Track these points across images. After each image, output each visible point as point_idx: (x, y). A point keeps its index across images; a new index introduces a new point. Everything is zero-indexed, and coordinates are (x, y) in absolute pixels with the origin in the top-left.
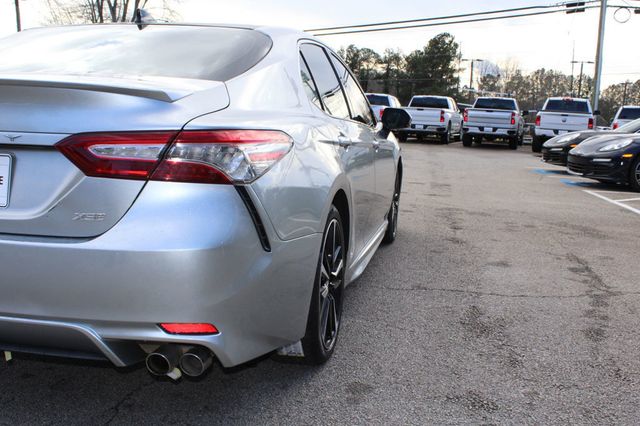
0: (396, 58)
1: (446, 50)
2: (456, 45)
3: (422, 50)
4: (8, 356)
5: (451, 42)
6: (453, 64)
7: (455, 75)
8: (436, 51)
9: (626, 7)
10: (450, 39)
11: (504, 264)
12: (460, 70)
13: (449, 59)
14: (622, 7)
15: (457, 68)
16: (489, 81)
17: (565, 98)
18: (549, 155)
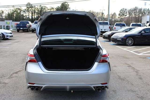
0: (53, 8)
2: (69, 5)
3: (60, 6)
4: (72, 92)
5: (67, 4)
8: (63, 6)
13: (67, 8)
17: (103, 21)
18: (105, 37)
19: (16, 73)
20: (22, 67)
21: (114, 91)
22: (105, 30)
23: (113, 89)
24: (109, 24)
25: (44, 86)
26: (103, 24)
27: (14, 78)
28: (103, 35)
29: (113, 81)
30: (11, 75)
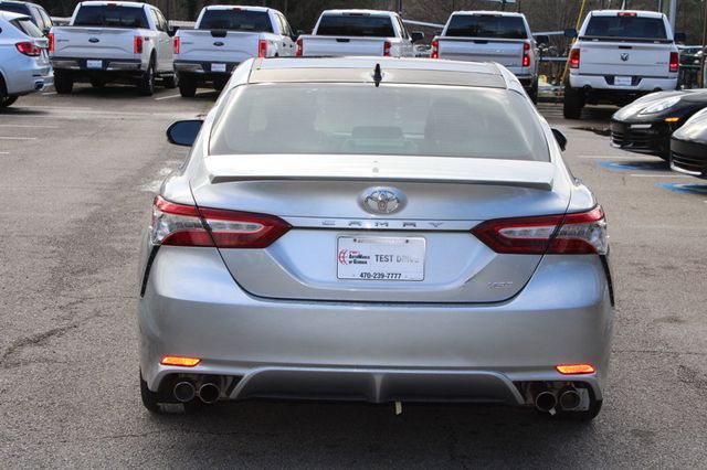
4: (399, 410)
11: (674, 320)
17: (622, 11)
18: (628, 136)
19: (37, 341)
20: (60, 313)
21: (645, 436)
22: (636, 79)
23: (638, 425)
24: (670, 35)
25: (248, 373)
26: (621, 33)
27: (33, 367)
28: (616, 116)
29: (643, 391)
30: (10, 351)
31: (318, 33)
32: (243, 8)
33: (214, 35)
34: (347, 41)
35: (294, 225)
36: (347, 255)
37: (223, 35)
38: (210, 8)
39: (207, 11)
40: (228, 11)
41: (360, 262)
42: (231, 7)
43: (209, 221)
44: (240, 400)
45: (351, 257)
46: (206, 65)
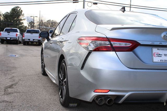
1: (18, 12)
2: (22, 11)
3: (9, 12)
4: (165, 104)
5: (20, 10)
6: (21, 17)
7: (21, 21)
9: (91, 2)
10: (20, 8)
12: (24, 19)
13: (19, 16)
14: (89, 2)
15: (23, 18)
16: (32, 23)
31: (27, 32)
32: (12, 28)
33: (8, 33)
34: (32, 34)
35: (141, 44)
36: (156, 54)
37: (9, 33)
38: (6, 28)
39: (6, 29)
40: (10, 29)
41: (160, 56)
42: (10, 28)
43: (112, 42)
44: (124, 103)
45: (157, 55)
46: (6, 38)
